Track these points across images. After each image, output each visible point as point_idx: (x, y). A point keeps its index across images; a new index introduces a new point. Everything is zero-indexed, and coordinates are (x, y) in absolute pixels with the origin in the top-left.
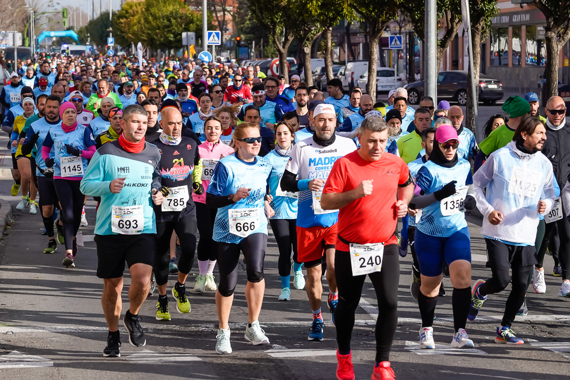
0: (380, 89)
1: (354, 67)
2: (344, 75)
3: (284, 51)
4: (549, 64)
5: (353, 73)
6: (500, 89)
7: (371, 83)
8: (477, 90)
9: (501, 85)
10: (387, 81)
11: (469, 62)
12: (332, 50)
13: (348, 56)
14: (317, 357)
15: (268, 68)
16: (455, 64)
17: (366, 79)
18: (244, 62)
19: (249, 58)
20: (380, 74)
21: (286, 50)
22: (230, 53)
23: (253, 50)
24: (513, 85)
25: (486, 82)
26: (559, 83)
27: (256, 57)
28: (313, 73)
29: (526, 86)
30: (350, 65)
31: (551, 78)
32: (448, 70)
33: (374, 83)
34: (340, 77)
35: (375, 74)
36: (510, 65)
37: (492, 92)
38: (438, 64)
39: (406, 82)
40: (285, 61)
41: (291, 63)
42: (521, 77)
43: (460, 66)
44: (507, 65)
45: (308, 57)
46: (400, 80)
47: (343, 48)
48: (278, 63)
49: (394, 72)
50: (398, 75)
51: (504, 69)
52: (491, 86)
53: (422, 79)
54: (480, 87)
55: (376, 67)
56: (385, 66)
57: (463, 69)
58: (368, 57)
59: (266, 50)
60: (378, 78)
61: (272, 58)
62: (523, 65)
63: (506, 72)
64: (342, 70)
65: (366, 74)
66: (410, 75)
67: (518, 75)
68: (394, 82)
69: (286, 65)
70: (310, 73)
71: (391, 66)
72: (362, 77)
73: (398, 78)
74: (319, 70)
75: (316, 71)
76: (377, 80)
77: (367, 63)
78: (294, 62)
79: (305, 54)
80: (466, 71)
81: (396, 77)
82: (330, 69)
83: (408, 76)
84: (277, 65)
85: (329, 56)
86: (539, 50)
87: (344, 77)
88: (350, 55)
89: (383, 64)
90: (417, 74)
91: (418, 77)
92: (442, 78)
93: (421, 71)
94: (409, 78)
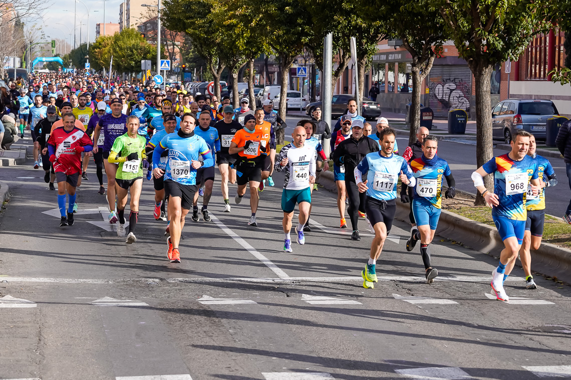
0: (289, 106)
1: (271, 89)
2: (263, 95)
3: (218, 76)
4: (414, 92)
5: (269, 94)
6: (379, 109)
7: (282, 101)
8: (361, 109)
9: (379, 106)
10: (295, 101)
11: (356, 88)
12: (253, 77)
13: (266, 82)
14: (236, 305)
15: (206, 89)
16: (346, 89)
17: (279, 99)
18: (188, 83)
19: (192, 80)
20: (289, 95)
21: (220, 75)
22: (177, 77)
23: (195, 75)
24: (388, 106)
25: (368, 103)
26: (421, 106)
27: (197, 81)
28: (239, 93)
29: (397, 107)
30: (267, 88)
31: (415, 101)
32: (340, 94)
33: (285, 102)
34: (260, 96)
35: (286, 95)
36: (386, 91)
37: (373, 110)
38: (333, 89)
39: (309, 102)
40: (219, 84)
41: (223, 86)
42: (394, 101)
43: (349, 91)
44: (384, 91)
45: (236, 81)
46: (304, 100)
47: (262, 75)
48: (213, 85)
49: (300, 94)
50: (303, 97)
52: (371, 107)
53: (321, 100)
54: (363, 107)
55: (286, 90)
56: (294, 90)
57: (351, 94)
58: (281, 82)
59: (205, 75)
60: (288, 98)
61: (209, 81)
62: (396, 92)
63: (383, 96)
64: (261, 92)
65: (279, 95)
66: (312, 97)
67: (392, 99)
68: (300, 101)
69: (219, 87)
70: (237, 93)
71: (298, 89)
72: (276, 97)
73: (303, 98)
74: (244, 91)
75: (242, 92)
76: (287, 100)
77: (280, 87)
78: (225, 85)
79: (233, 79)
80: (353, 95)
81: (302, 98)
82: (252, 90)
83: (310, 97)
84: (212, 87)
85: (252, 80)
86: (407, 81)
87: (263, 97)
88: (268, 81)
89: (292, 88)
90: (317, 96)
91: (318, 98)
92: (335, 99)
93: (320, 94)
94: (311, 99)
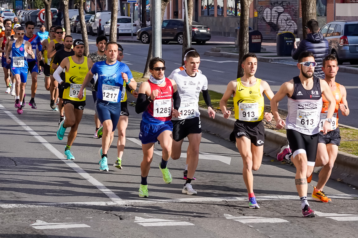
0: (120, 32)
3: (49, 4)
4: (243, 15)
5: (100, 20)
6: (209, 33)
7: (113, 27)
8: (190, 33)
9: (209, 30)
10: (126, 27)
11: (185, 12)
15: (37, 16)
16: (176, 14)
17: (110, 24)
19: (23, 8)
22: (9, 5)
23: (26, 3)
24: (218, 30)
25: (198, 27)
26: (250, 29)
27: (29, 8)
28: (70, 20)
29: (227, 31)
30: (98, 14)
32: (170, 19)
35: (116, 21)
36: (216, 15)
38: (163, 14)
43: (179, 16)
44: (214, 15)
51: (211, 18)
52: (201, 31)
53: (151, 25)
57: (182, 18)
60: (119, 24)
62: (225, 16)
63: (213, 21)
64: (92, 18)
65: (110, 21)
67: (221, 23)
68: (131, 27)
71: (129, 15)
72: (107, 23)
77: (110, 13)
79: (64, 5)
81: (132, 23)
82: (83, 17)
83: (141, 22)
84: (44, 14)
85: (82, 7)
87: (94, 23)
88: (98, 7)
90: (148, 21)
93: (151, 19)
